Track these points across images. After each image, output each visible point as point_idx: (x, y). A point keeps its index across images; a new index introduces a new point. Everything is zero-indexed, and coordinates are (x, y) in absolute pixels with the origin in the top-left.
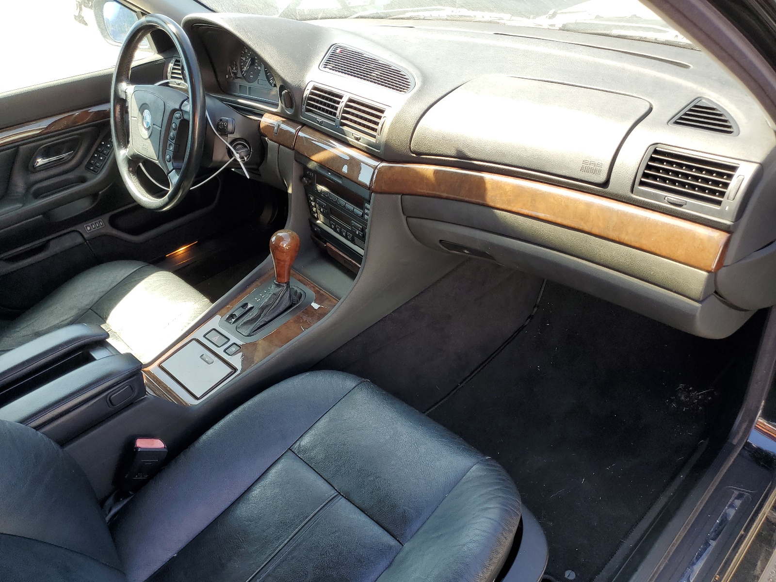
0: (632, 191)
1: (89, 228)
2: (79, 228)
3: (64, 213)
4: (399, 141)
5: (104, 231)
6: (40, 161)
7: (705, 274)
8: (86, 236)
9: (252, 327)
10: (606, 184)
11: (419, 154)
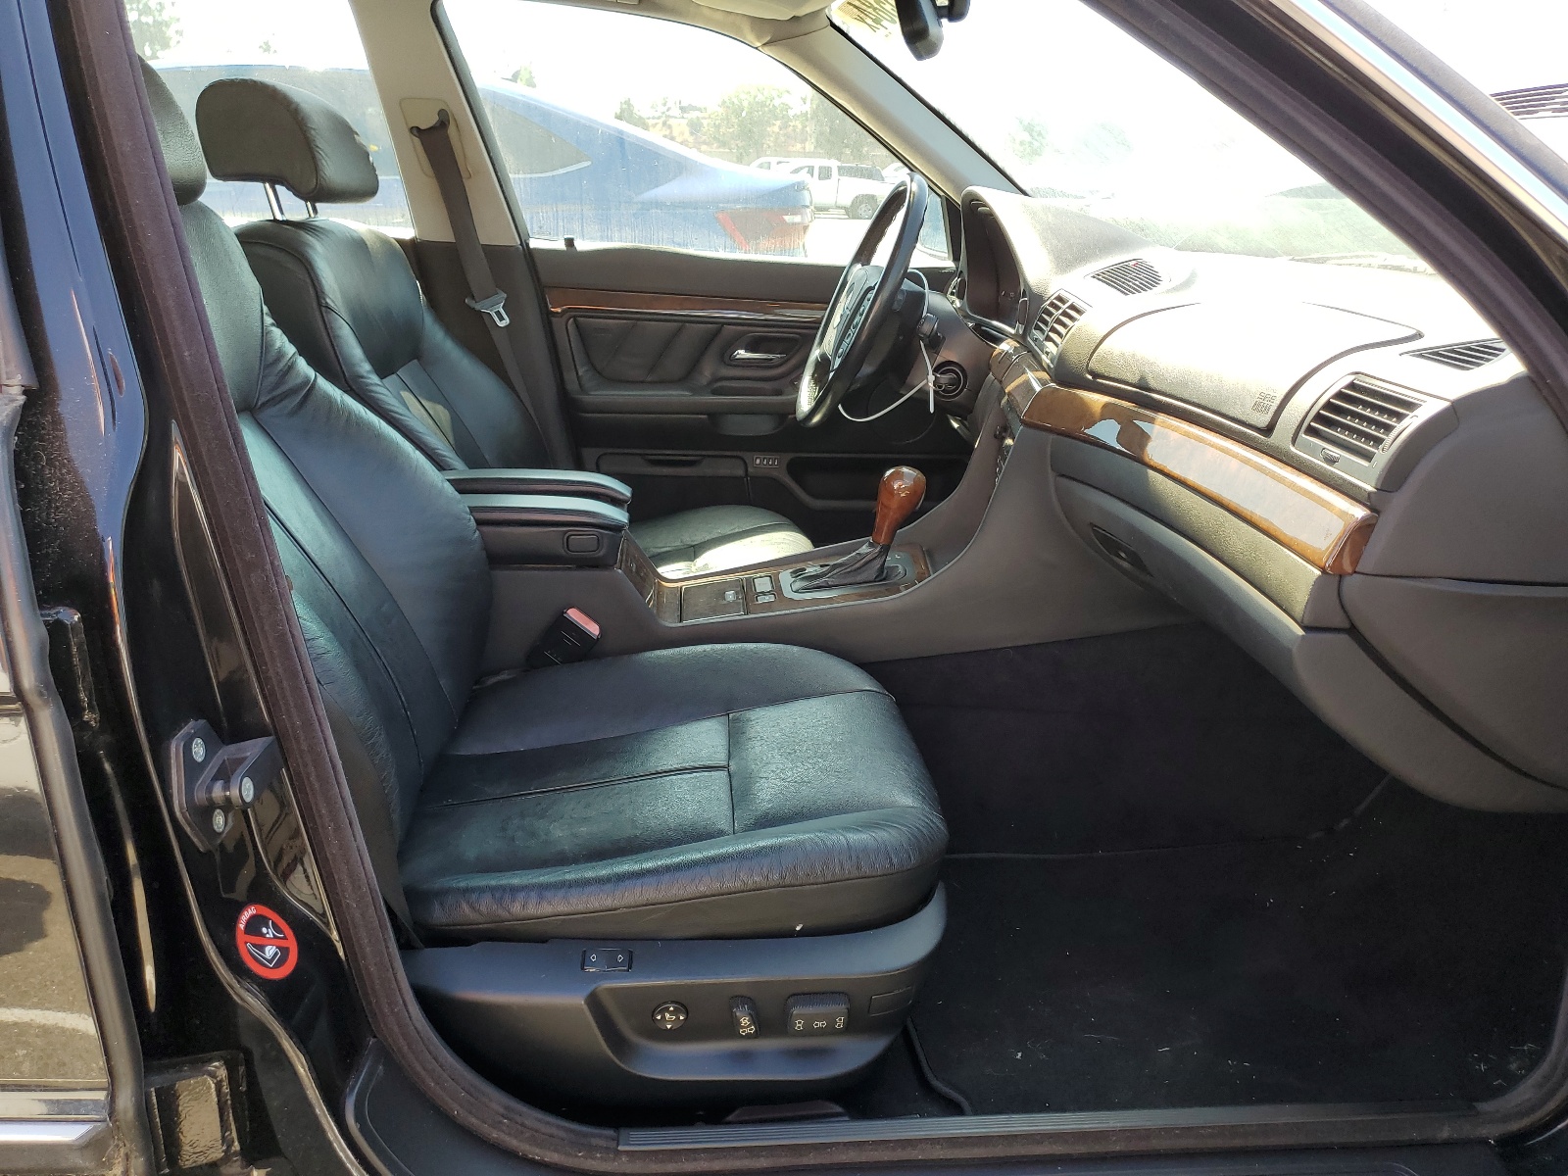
0: (1294, 441)
1: (758, 461)
2: (746, 455)
3: (737, 426)
4: (1077, 357)
5: (775, 474)
6: (742, 353)
7: (1318, 573)
8: (750, 470)
9: (804, 584)
10: (1268, 430)
11: (1096, 375)
